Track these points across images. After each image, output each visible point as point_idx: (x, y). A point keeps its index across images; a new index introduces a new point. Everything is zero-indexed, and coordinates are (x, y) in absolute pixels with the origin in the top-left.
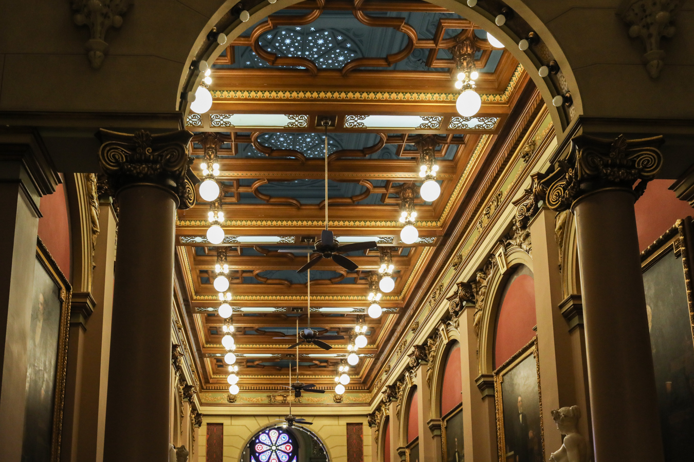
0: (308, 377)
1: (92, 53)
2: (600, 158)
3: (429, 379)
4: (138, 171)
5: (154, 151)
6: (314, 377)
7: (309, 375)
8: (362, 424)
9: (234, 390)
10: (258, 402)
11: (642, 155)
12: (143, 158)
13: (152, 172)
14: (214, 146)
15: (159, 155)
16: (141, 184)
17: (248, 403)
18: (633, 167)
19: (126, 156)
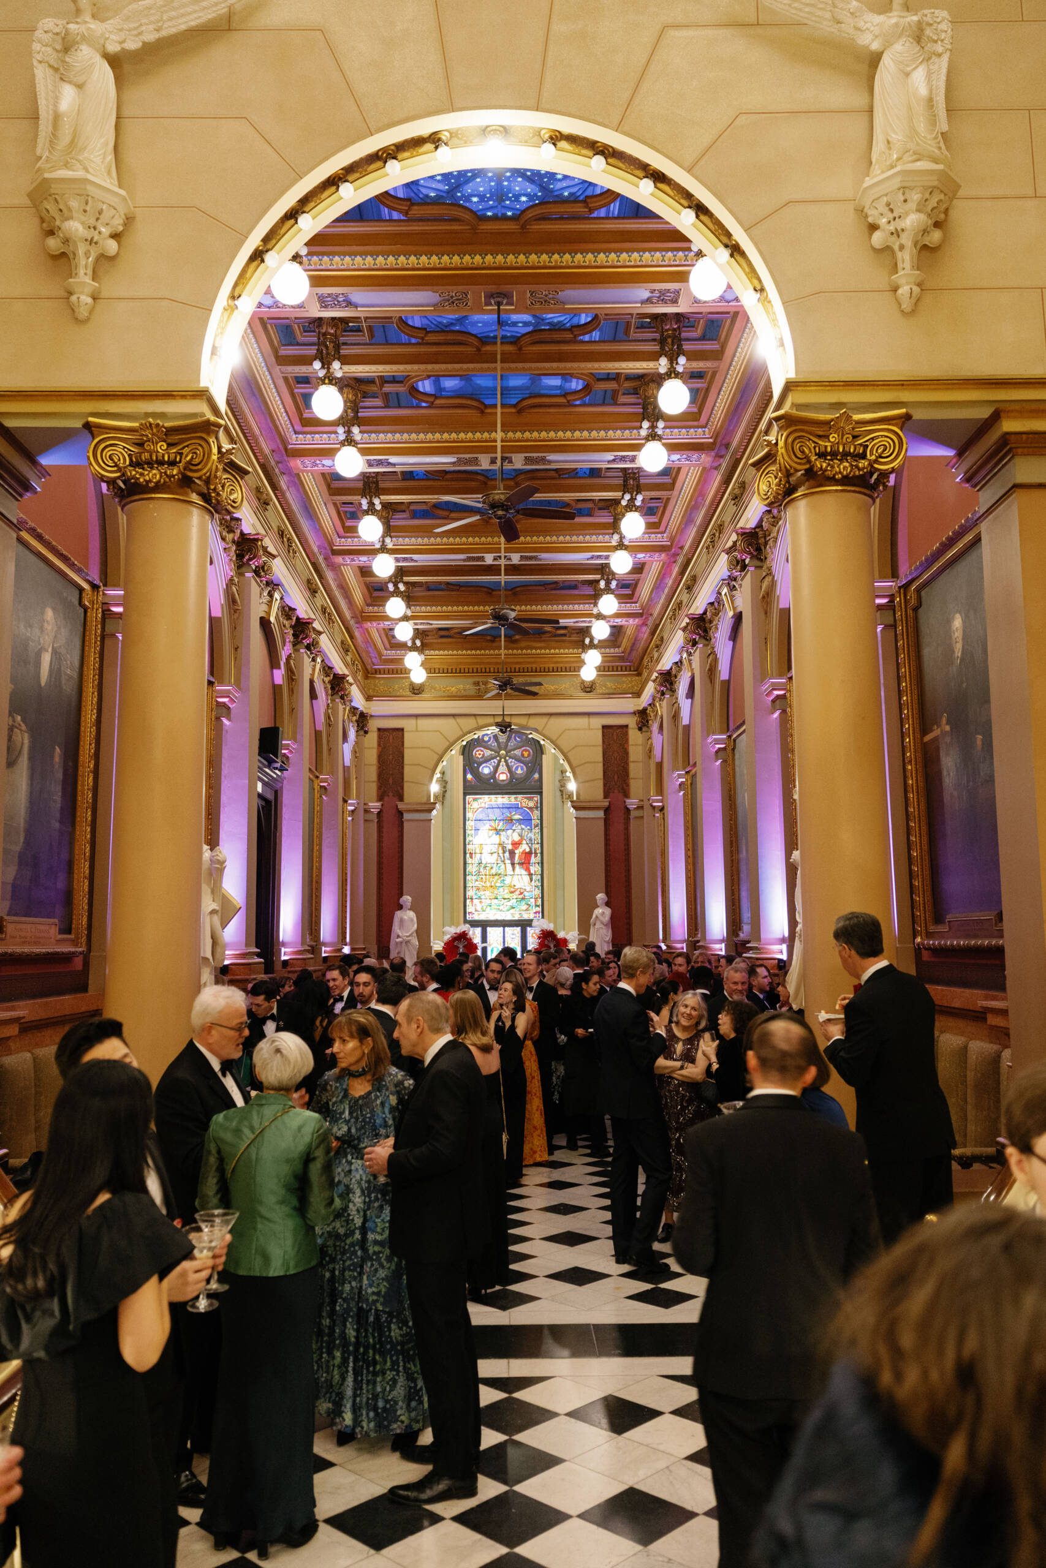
0: (538, 651)
1: (74, 298)
2: (814, 442)
3: (709, 670)
4: (147, 478)
5: (170, 445)
6: (547, 651)
7: (541, 648)
8: (627, 726)
9: (418, 676)
10: (459, 694)
11: (877, 437)
12: (154, 458)
13: (167, 480)
14: (332, 331)
15: (176, 453)
16: (153, 496)
17: (443, 694)
18: (863, 456)
19: (130, 455)
